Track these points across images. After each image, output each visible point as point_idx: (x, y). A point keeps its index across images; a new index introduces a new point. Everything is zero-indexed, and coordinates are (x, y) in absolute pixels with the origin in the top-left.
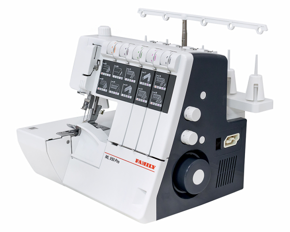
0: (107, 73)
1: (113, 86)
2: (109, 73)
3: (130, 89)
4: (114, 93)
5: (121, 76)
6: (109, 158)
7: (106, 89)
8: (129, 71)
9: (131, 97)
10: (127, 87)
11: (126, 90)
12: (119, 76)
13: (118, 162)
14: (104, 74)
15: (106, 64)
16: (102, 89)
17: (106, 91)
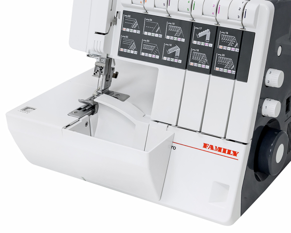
0: (133, 29)
1: (146, 47)
2: (137, 29)
3: (177, 50)
4: (150, 55)
5: (158, 33)
7: (135, 50)
8: (172, 27)
9: (180, 61)
10: (170, 47)
11: (170, 51)
12: (155, 33)
14: (128, 30)
15: (129, 16)
16: (129, 51)
17: (136, 53)
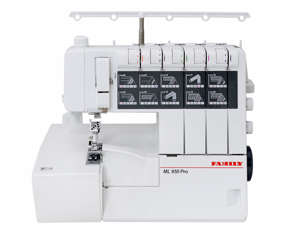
0: (130, 85)
1: (145, 97)
2: (133, 84)
3: (174, 95)
4: (149, 103)
5: (154, 84)
6: (170, 171)
7: (134, 101)
8: (166, 78)
9: (178, 103)
10: (167, 94)
11: (167, 97)
12: (151, 85)
13: (187, 172)
14: (125, 86)
15: (124, 75)
16: (128, 103)
17: (135, 103)
